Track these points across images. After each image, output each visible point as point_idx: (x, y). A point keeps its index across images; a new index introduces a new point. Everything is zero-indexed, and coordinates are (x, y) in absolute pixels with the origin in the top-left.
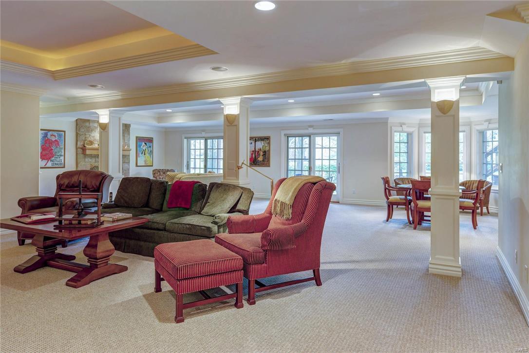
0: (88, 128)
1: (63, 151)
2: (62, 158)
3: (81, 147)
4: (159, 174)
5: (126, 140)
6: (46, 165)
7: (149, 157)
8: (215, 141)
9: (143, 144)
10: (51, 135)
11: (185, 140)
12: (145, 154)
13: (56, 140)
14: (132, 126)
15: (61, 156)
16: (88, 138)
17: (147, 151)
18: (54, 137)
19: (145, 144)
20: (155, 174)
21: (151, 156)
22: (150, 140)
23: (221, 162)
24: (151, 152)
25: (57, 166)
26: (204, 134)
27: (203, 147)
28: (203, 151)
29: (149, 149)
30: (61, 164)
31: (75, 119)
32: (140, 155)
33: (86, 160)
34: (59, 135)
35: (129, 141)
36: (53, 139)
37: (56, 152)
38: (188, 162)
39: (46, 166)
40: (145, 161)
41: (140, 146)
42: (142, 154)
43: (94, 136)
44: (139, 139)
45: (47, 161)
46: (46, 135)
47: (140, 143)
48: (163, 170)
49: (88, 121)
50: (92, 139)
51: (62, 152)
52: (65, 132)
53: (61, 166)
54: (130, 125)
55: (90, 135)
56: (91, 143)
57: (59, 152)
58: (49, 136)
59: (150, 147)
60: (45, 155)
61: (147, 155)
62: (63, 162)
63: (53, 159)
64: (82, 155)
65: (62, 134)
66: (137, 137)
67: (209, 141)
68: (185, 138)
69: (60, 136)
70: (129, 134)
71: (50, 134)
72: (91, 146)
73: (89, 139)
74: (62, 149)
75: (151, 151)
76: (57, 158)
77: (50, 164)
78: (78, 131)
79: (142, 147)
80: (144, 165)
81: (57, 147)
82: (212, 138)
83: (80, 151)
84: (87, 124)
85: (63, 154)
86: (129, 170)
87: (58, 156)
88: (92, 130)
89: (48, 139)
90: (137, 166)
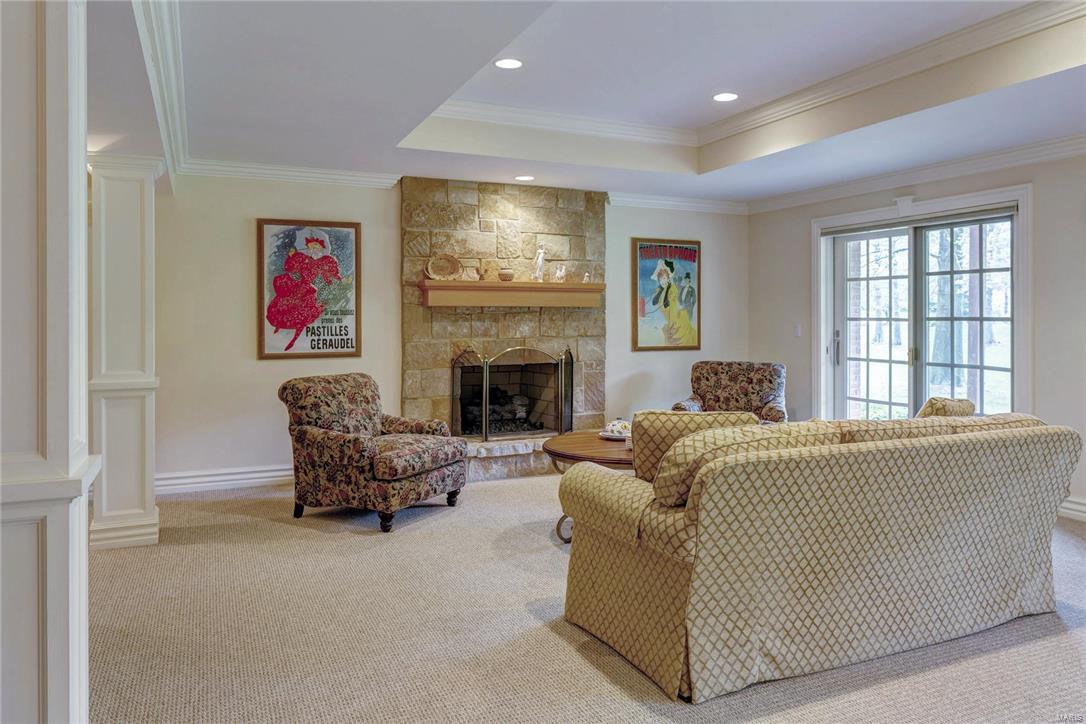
0: (443, 209)
1: (352, 295)
2: (349, 321)
3: (414, 279)
4: (713, 379)
5: (589, 249)
6: (290, 345)
7: (684, 313)
8: (965, 235)
9: (661, 264)
10: (308, 241)
11: (824, 245)
12: (666, 304)
13: (325, 258)
14: (612, 196)
15: (345, 313)
16: (442, 246)
17: (674, 290)
18: (318, 246)
19: (670, 265)
20: (698, 379)
21: (690, 313)
22: (689, 252)
23: (1000, 332)
24: (694, 297)
25: (331, 350)
26: (907, 208)
27: (902, 263)
28: (903, 288)
29: (684, 283)
30: (344, 343)
31: (394, 179)
32: (649, 306)
33: (437, 326)
34: (338, 239)
35: (602, 254)
36: (316, 253)
37: (326, 302)
38: (836, 334)
39: (289, 351)
40: (669, 331)
41: (648, 273)
42: (655, 302)
43: (464, 241)
44: (645, 250)
45: (293, 332)
46: (289, 241)
47: (649, 263)
48: (730, 365)
49: (443, 184)
50: (457, 251)
51: (348, 301)
52: (356, 226)
53: (345, 350)
54: (606, 194)
55: (448, 237)
56: (453, 265)
57: (336, 300)
58: (300, 244)
59: (688, 276)
60: (284, 313)
61: (676, 306)
62: (352, 335)
63: (316, 324)
64: (421, 309)
65: (347, 235)
66: (634, 241)
67: (934, 240)
68: (823, 234)
69: (339, 242)
70: (601, 229)
71: (302, 235)
72: (451, 278)
73: (448, 250)
74: (346, 288)
75: (691, 293)
76: (331, 321)
77: (304, 344)
78: (404, 226)
79: (654, 277)
80: (663, 345)
81: (330, 283)
82: (950, 221)
83: (413, 295)
84: (439, 196)
85: (352, 306)
86: (601, 363)
87: (336, 313)
88: (456, 219)
89: (297, 254)
90: (636, 348)
